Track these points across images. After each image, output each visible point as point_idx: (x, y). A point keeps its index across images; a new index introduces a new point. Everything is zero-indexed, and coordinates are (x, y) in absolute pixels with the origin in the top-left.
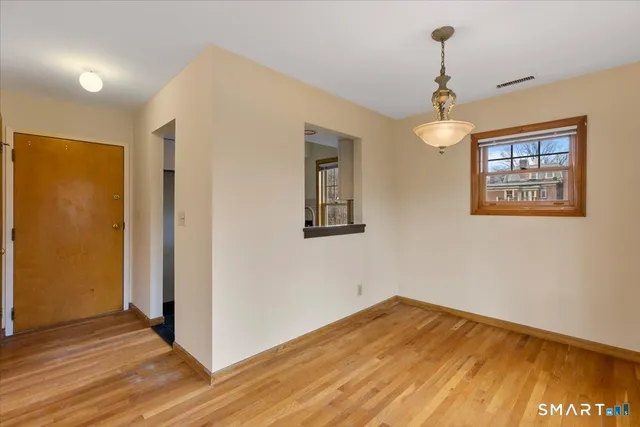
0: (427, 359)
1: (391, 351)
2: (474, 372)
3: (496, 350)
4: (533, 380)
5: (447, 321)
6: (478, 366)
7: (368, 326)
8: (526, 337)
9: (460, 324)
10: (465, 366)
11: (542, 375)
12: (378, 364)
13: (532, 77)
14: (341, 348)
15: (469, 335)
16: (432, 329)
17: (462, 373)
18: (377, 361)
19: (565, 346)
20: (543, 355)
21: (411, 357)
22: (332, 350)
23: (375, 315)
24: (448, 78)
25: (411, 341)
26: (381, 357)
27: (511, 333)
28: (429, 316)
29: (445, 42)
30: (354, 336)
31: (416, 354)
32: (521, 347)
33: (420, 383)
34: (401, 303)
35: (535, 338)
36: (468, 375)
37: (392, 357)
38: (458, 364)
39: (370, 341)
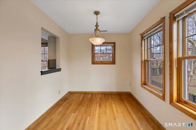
0: (87, 107)
1: (76, 110)
2: (100, 107)
3: (101, 99)
4: (111, 104)
5: (86, 96)
6: (100, 104)
7: (64, 104)
8: (105, 94)
9: (90, 95)
10: (97, 106)
11: (112, 102)
12: (75, 115)
13: (107, 31)
14: (58, 115)
15: (93, 97)
16: (84, 99)
17: (98, 108)
18: (74, 114)
19: (112, 94)
20: (110, 98)
21: (83, 109)
22: (56, 117)
23: (64, 100)
24: (99, 26)
25: (80, 104)
26: (75, 112)
27: (101, 94)
28: (81, 95)
29: (98, 15)
30: (60, 109)
31: (84, 107)
32: (105, 97)
33: (90, 116)
34: (70, 93)
35: (106, 94)
36: (99, 108)
37: (77, 111)
38: (95, 106)
39: (67, 109)
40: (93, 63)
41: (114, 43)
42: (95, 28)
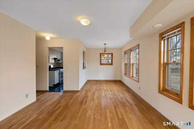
29: (105, 45)
40: (101, 64)
41: (112, 54)
42: (104, 50)
